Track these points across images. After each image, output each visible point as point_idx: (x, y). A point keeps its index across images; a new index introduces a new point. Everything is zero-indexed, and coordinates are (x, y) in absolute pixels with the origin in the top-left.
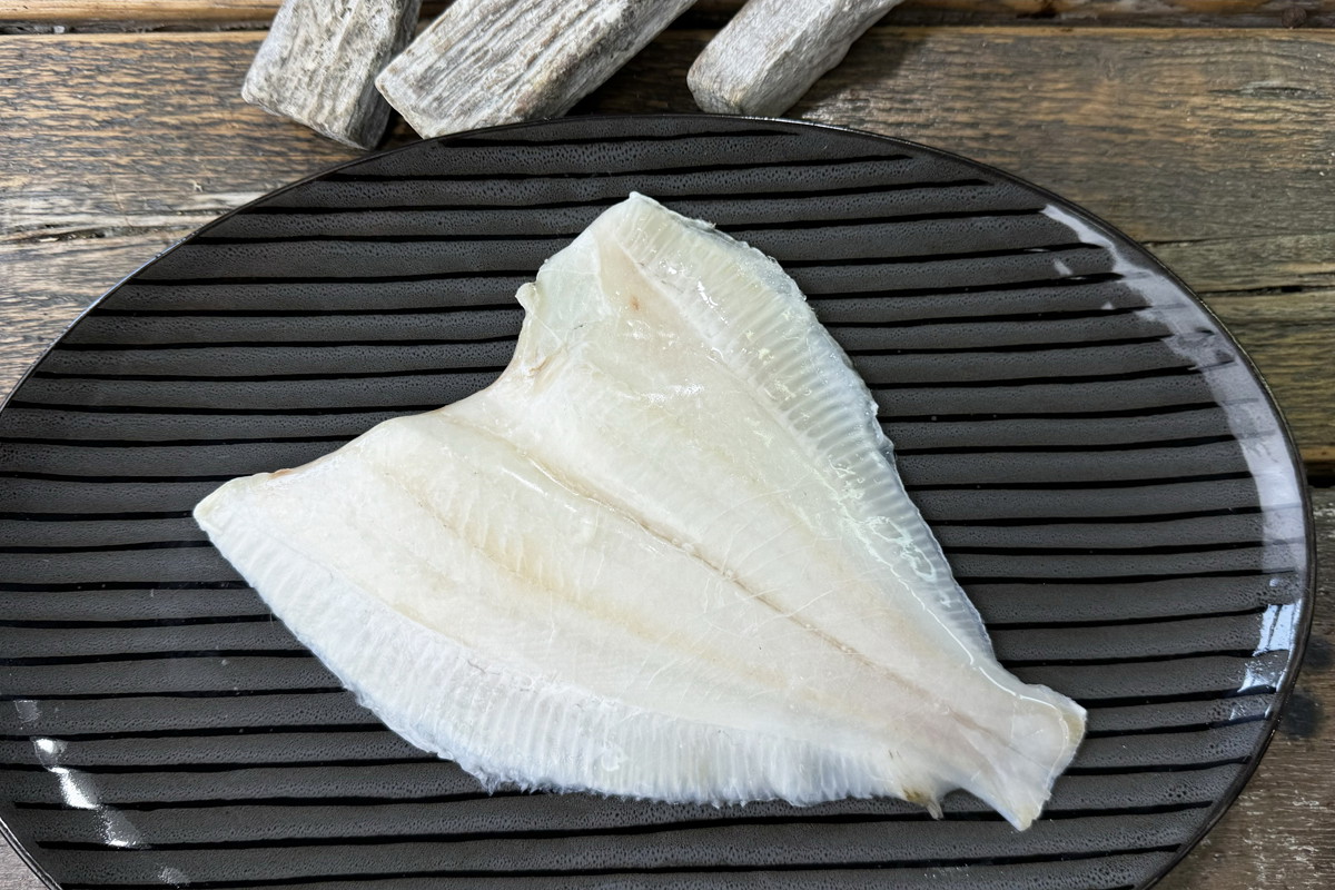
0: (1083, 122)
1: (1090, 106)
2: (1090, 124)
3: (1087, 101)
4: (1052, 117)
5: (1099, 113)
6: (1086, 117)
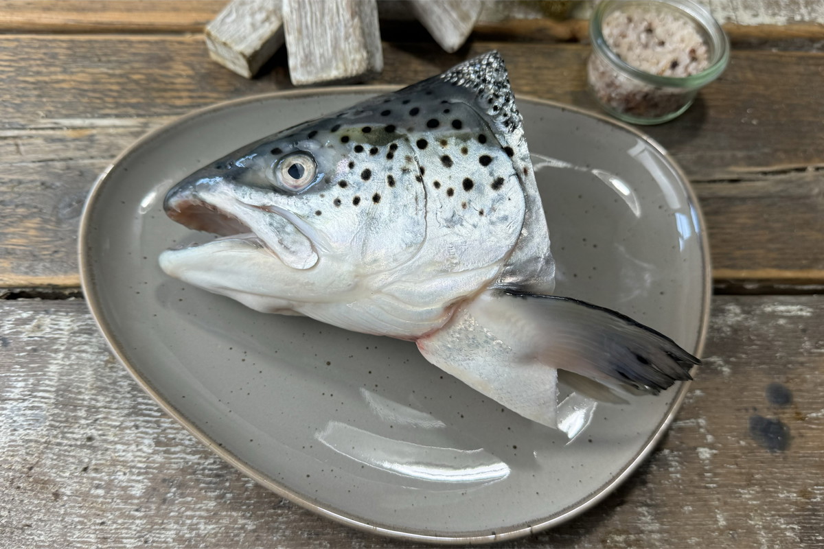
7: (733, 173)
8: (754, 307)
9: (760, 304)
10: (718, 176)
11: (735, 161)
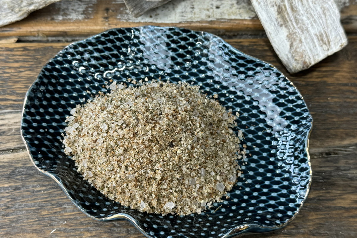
0: (337, 82)
1: (339, 74)
2: (340, 82)
3: (338, 71)
4: (319, 80)
5: (344, 77)
6: (337, 79)
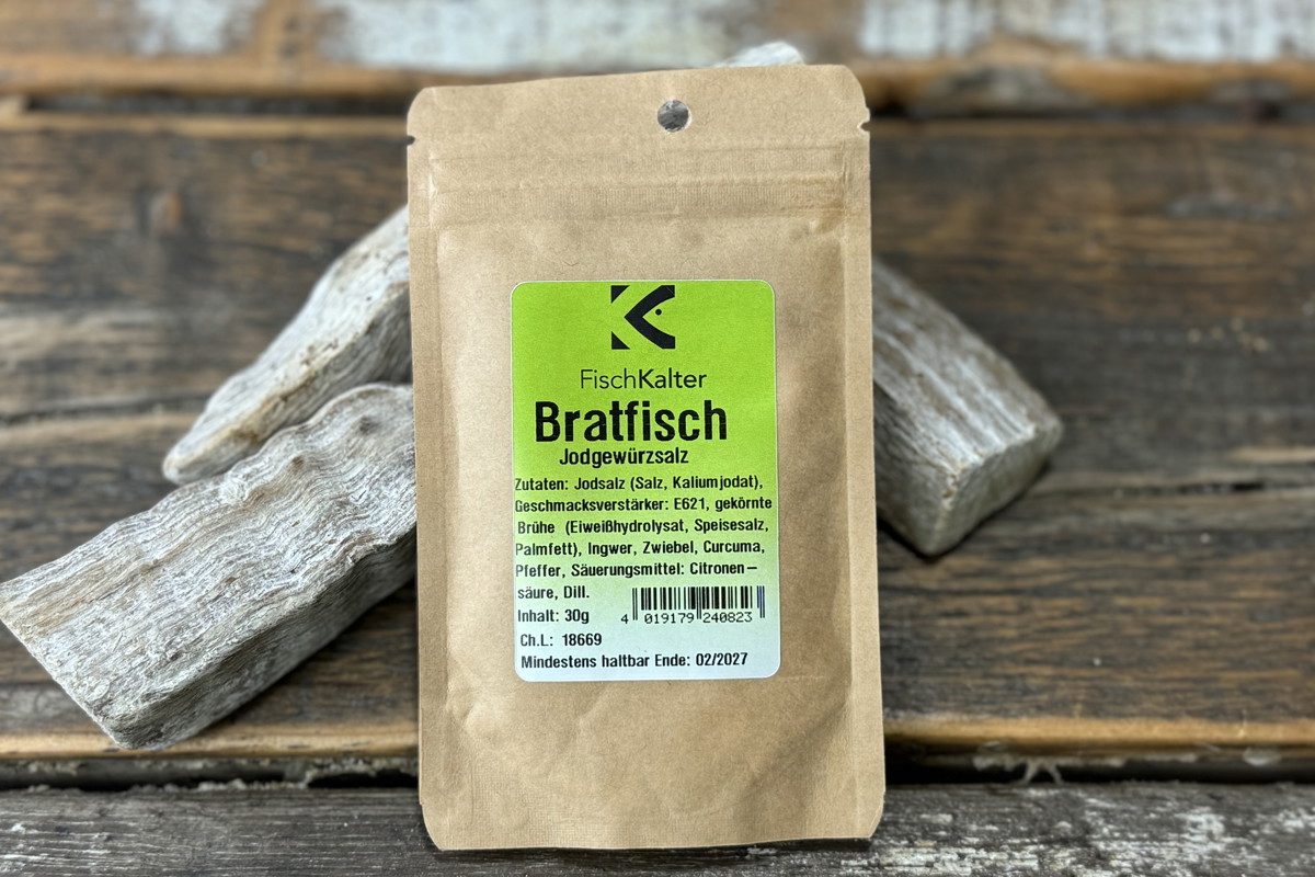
7: (1246, 465)
8: (1260, 817)
9: (1277, 810)
10: (1204, 475)
11: (1255, 434)
